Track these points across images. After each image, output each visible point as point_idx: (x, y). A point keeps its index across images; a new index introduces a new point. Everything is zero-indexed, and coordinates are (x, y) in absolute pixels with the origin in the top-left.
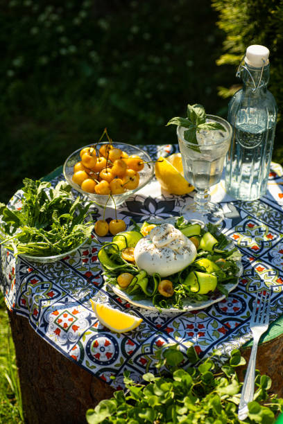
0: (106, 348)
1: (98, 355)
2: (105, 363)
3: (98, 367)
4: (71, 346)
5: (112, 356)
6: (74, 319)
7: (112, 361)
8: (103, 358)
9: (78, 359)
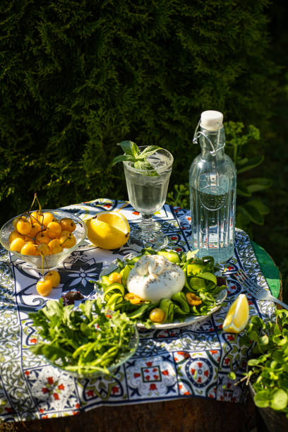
0: (202, 369)
1: (200, 379)
2: (207, 382)
3: (204, 389)
4: (176, 387)
5: (209, 372)
6: (157, 368)
7: (211, 377)
8: (204, 379)
9: (191, 392)
